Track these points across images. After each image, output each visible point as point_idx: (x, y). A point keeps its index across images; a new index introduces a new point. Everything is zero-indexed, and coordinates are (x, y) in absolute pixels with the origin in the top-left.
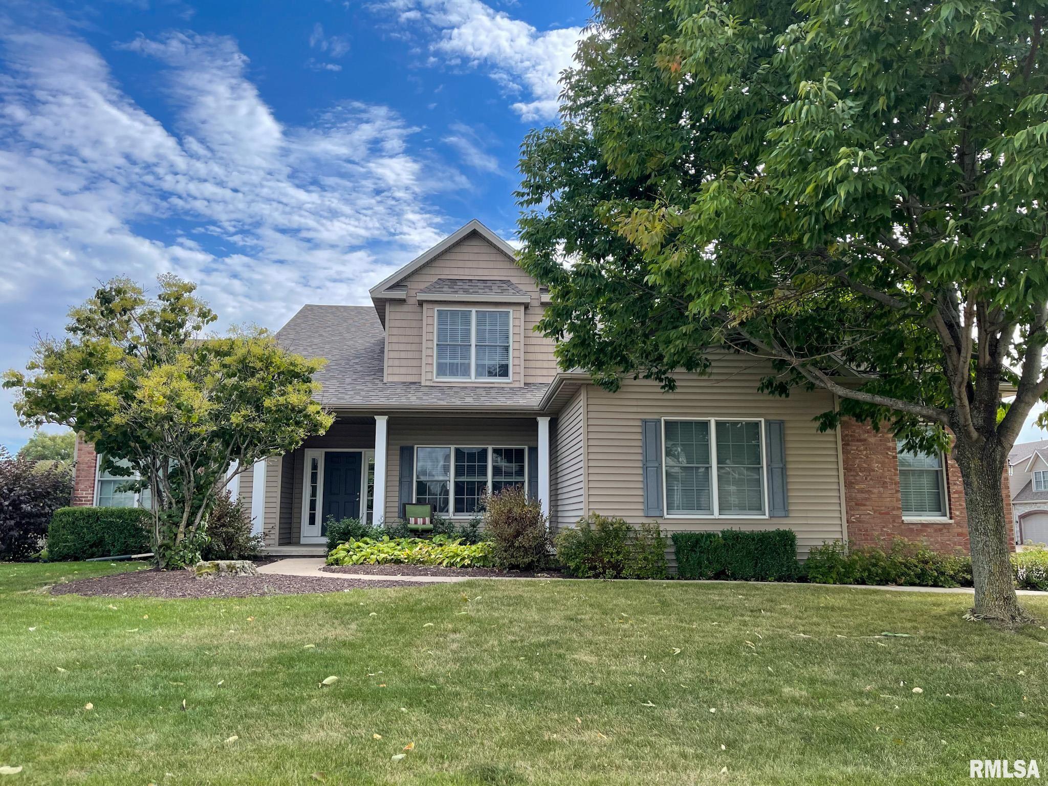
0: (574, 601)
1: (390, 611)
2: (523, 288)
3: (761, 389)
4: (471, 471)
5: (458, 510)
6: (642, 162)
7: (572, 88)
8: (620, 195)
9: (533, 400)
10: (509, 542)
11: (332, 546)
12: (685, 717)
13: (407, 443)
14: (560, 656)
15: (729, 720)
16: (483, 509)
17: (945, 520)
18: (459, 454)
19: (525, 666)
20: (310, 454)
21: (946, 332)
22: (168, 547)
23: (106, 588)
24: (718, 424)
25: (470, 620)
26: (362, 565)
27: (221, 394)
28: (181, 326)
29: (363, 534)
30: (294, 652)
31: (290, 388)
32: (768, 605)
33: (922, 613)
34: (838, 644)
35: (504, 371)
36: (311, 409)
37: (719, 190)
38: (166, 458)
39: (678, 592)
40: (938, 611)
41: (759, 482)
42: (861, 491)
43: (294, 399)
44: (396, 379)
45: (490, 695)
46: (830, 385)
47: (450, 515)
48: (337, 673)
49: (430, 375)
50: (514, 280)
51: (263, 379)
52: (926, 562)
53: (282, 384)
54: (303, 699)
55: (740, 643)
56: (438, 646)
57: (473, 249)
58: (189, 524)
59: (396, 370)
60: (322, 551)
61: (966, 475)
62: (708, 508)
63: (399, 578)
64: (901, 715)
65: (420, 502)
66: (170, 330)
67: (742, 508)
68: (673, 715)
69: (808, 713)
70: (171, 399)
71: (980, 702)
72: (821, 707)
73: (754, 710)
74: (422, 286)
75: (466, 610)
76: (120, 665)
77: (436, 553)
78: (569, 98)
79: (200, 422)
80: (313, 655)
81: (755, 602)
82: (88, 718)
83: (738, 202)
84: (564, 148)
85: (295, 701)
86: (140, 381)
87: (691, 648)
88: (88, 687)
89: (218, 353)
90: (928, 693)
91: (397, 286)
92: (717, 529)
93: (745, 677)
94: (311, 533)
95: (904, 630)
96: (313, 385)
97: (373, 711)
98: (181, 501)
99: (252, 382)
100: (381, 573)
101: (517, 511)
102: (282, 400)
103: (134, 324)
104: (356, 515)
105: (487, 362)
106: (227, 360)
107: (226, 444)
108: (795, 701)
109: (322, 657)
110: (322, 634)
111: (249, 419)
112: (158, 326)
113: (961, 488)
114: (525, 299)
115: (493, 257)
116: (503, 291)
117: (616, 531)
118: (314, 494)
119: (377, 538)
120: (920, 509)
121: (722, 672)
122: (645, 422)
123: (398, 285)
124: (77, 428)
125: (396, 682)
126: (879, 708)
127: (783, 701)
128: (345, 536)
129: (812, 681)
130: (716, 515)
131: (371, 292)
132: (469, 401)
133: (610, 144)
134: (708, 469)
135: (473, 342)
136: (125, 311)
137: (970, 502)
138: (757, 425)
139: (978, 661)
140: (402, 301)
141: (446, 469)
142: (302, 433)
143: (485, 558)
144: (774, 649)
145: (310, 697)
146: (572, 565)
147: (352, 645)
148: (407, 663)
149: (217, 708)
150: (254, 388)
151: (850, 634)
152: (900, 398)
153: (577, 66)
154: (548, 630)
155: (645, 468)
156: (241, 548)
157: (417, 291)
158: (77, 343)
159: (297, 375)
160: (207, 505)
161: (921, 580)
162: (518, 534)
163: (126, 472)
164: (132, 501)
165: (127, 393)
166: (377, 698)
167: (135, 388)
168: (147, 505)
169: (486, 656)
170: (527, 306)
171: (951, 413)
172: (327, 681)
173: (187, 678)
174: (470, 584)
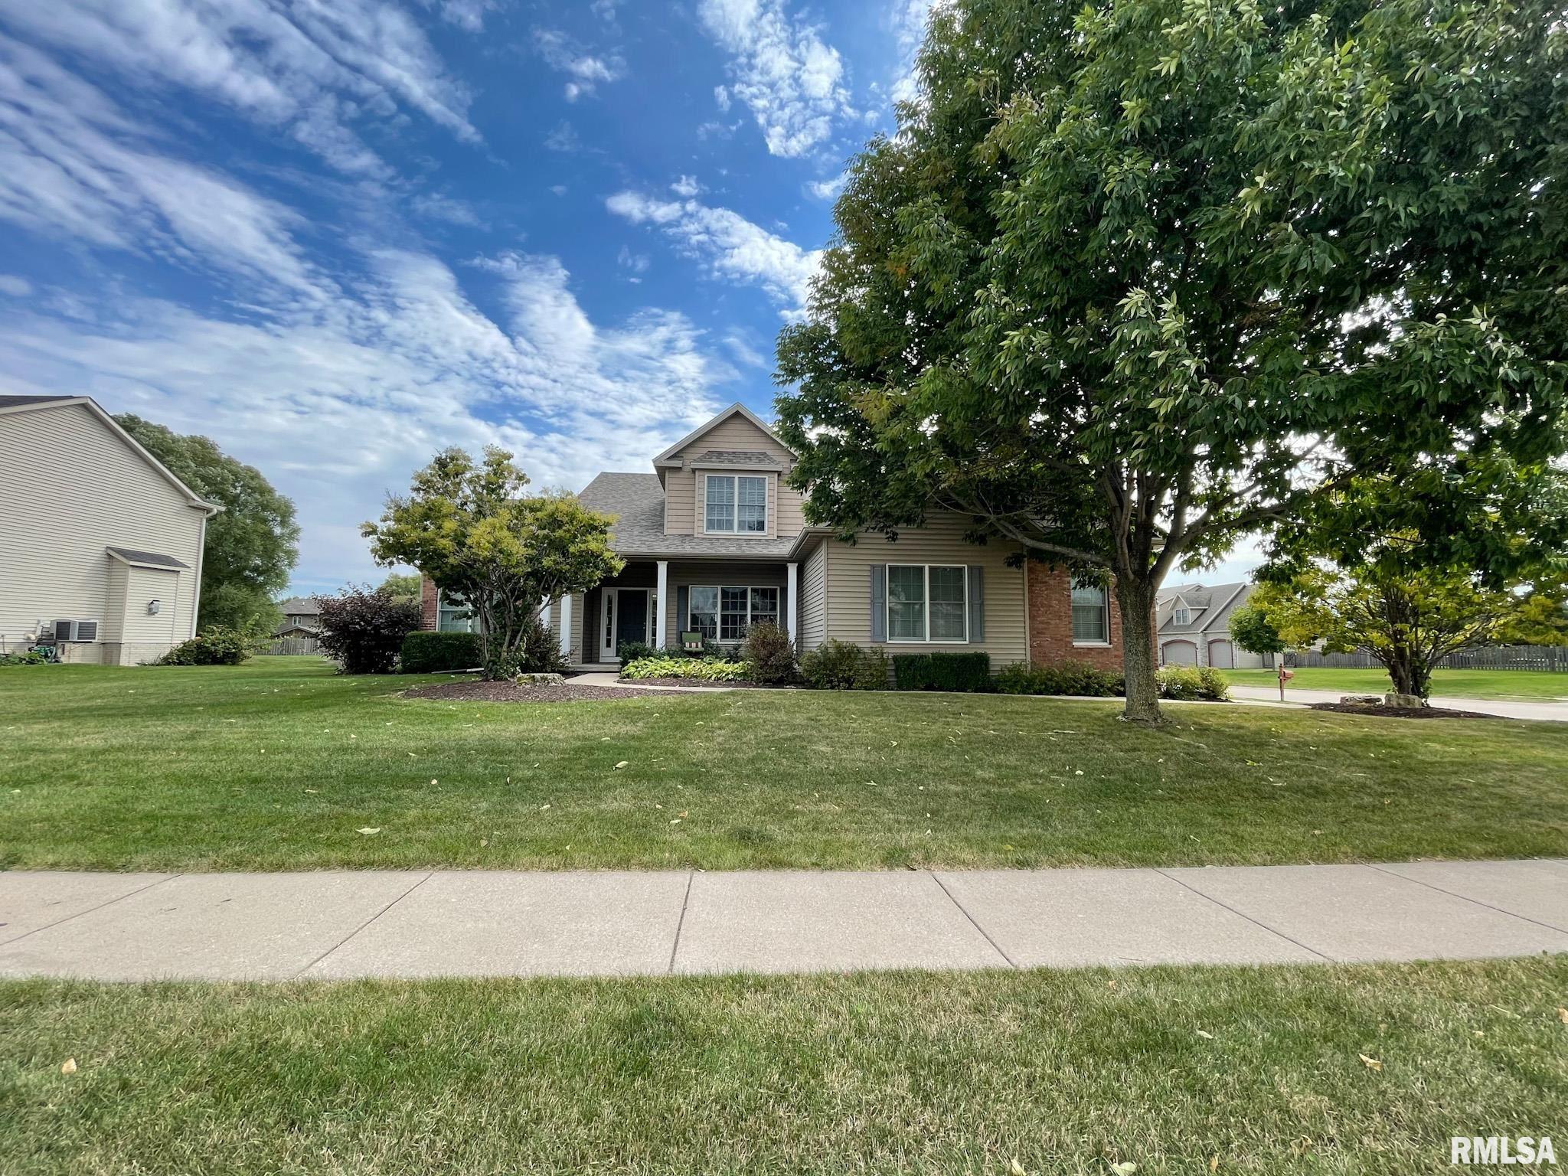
0: (815, 706)
1: (669, 712)
2: (777, 459)
3: (965, 539)
4: (734, 608)
5: (724, 636)
6: (873, 352)
7: (818, 291)
8: (856, 378)
9: (784, 549)
10: (763, 662)
11: (624, 663)
12: (900, 794)
13: (683, 584)
14: (802, 747)
15: (933, 795)
16: (743, 636)
17: (1105, 645)
18: (725, 593)
19: (775, 755)
20: (606, 592)
21: (1112, 495)
22: (494, 663)
23: (447, 693)
24: (931, 568)
25: (733, 720)
26: (648, 679)
27: (533, 542)
28: (501, 487)
29: (648, 654)
30: (594, 744)
31: (589, 537)
32: (966, 710)
33: (1085, 715)
34: (1020, 738)
35: (761, 526)
36: (607, 555)
37: (935, 375)
38: (491, 594)
39: (896, 700)
40: (1098, 713)
41: (961, 617)
42: (1042, 622)
43: (593, 546)
44: (674, 532)
45: (748, 776)
46: (1020, 537)
47: (718, 640)
48: (628, 759)
49: (701, 530)
50: (769, 453)
51: (568, 531)
52: (1089, 677)
53: (582, 535)
54: (600, 778)
55: (943, 738)
56: (707, 739)
57: (737, 426)
58: (511, 644)
59: (674, 525)
60: (616, 668)
61: (1123, 609)
62: (922, 636)
63: (677, 688)
64: (1066, 791)
65: (694, 630)
66: (493, 490)
67: (947, 636)
68: (890, 792)
69: (994, 790)
70: (494, 545)
71: (1128, 782)
72: (1005, 785)
73: (953, 787)
74: (695, 457)
75: (730, 713)
76: (458, 752)
77: (706, 670)
78: (816, 299)
79: (518, 564)
80: (609, 746)
81: (956, 708)
82: (433, 791)
83: (950, 384)
84: (812, 340)
85: (595, 780)
86: (470, 530)
87: (905, 742)
88: (434, 768)
89: (532, 510)
90: (1087, 775)
91: (674, 457)
92: (928, 652)
93: (948, 763)
94: (608, 654)
95: (1071, 728)
96: (608, 535)
97: (655, 788)
98: (504, 627)
99: (559, 533)
100: (663, 684)
101: (770, 637)
102: (583, 547)
103: (464, 485)
104: (643, 639)
105: (747, 519)
106: (539, 515)
107: (539, 582)
108: (985, 781)
109: (616, 747)
110: (616, 730)
111: (556, 563)
112: (483, 487)
113: (1119, 620)
114: (779, 468)
115: (752, 433)
116: (760, 461)
117: (849, 653)
118: (610, 623)
119: (659, 657)
120: (1087, 636)
121: (928, 759)
122: (873, 567)
123: (676, 455)
124: (421, 568)
125: (674, 766)
126: (1049, 785)
127: (975, 781)
128: (634, 656)
129: (999, 766)
130: (928, 640)
131: (654, 461)
132: (732, 550)
133: (848, 336)
134: (922, 605)
135: (736, 503)
136: (457, 475)
137: (1126, 630)
138: (961, 569)
139: (1127, 751)
140: (680, 469)
141: (715, 605)
142: (599, 574)
143: (745, 674)
144: (970, 743)
145: (606, 777)
146: (813, 679)
147: (639, 738)
148: (683, 751)
149: (534, 784)
150: (561, 539)
151: (1029, 731)
152: (1074, 547)
153: (823, 272)
154: (793, 727)
155: (873, 603)
156: (552, 664)
157: (690, 461)
158: (419, 500)
159: (595, 528)
160: (525, 631)
161: (1086, 690)
162: (771, 654)
163: (460, 603)
164: (468, 627)
165: (460, 540)
166: (658, 778)
167: (465, 536)
168: (478, 631)
169: (745, 747)
170: (779, 473)
171: (1114, 560)
172: (620, 765)
173: (511, 762)
174: (732, 693)
